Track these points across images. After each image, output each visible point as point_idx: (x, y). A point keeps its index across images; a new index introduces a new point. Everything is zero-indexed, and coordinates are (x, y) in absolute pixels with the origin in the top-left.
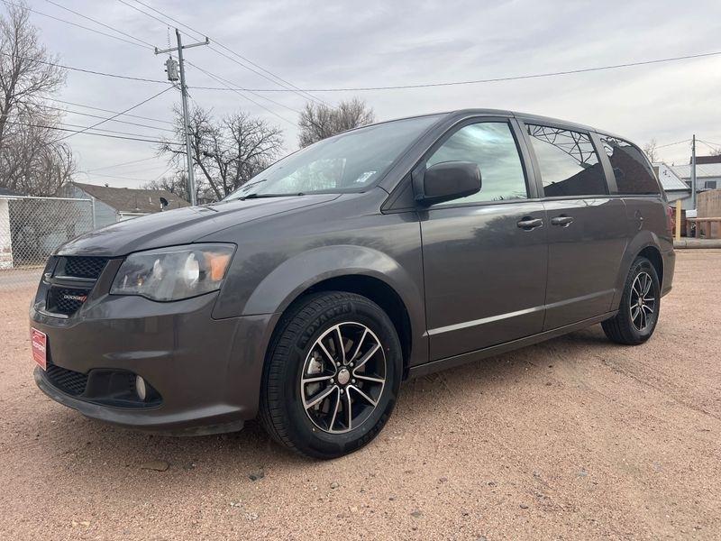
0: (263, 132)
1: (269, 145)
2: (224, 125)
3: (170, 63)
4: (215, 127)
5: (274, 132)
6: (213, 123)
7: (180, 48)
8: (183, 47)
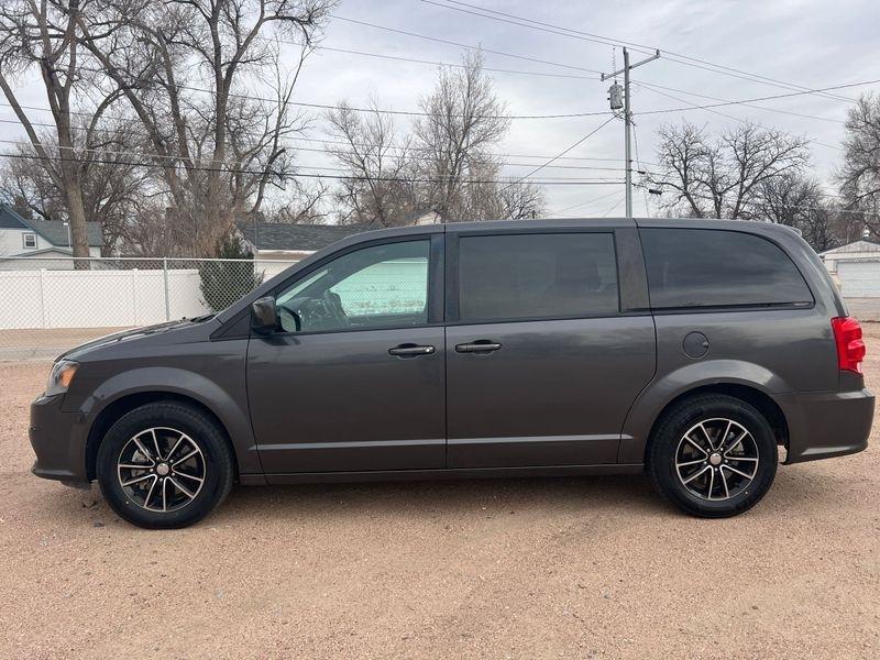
0: (778, 146)
1: (786, 163)
2: (726, 143)
3: (614, 90)
4: (713, 147)
5: (797, 145)
6: (711, 143)
7: (628, 68)
8: (630, 68)
